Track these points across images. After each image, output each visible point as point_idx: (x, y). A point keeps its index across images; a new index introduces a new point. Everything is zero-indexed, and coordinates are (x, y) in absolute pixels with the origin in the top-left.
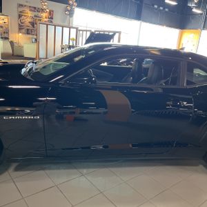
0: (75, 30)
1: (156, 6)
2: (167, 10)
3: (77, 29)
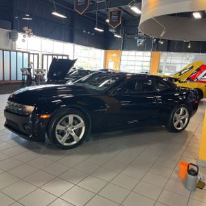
0: (27, 54)
1: (84, 31)
2: (93, 34)
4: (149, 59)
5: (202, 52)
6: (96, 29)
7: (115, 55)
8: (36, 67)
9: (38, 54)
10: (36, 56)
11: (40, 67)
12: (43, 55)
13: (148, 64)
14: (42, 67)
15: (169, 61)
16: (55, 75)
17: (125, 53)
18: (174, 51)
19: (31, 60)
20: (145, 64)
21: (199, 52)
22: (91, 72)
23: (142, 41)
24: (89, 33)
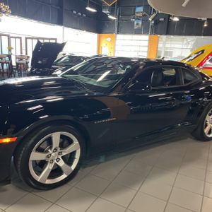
0: (7, 37)
1: (75, 12)
2: (85, 15)
3: (8, 36)
4: (146, 43)
5: (204, 35)
6: (88, 8)
7: (109, 39)
8: (19, 54)
9: (20, 38)
10: (18, 40)
11: (24, 54)
12: (26, 38)
13: (146, 49)
14: (26, 54)
15: (168, 46)
16: (40, 62)
17: (120, 37)
18: (174, 34)
19: (13, 45)
20: (142, 49)
21: (201, 35)
22: (84, 59)
23: (140, 23)
24: (80, 14)
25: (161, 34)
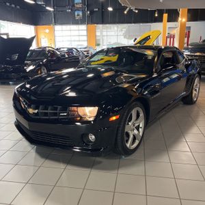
1: (8, 4)
2: (18, 7)
4: (85, 33)
7: (47, 31)
13: (85, 38)
18: (109, 23)
23: (81, 13)
24: (13, 6)
25: (97, 24)
